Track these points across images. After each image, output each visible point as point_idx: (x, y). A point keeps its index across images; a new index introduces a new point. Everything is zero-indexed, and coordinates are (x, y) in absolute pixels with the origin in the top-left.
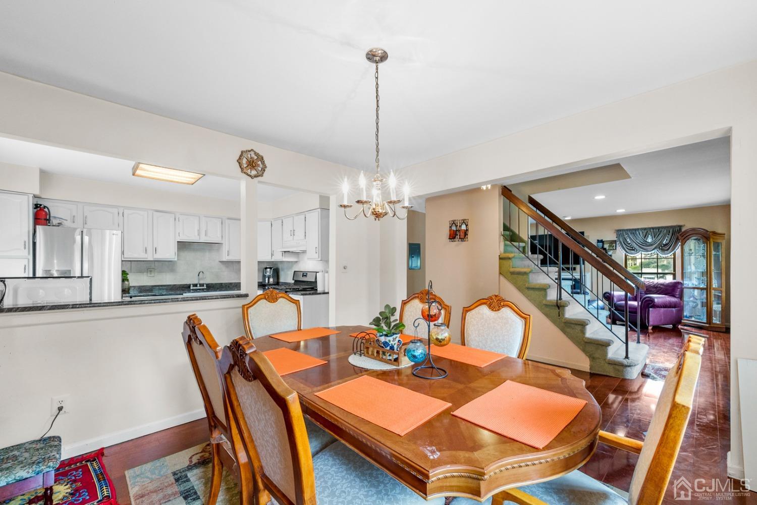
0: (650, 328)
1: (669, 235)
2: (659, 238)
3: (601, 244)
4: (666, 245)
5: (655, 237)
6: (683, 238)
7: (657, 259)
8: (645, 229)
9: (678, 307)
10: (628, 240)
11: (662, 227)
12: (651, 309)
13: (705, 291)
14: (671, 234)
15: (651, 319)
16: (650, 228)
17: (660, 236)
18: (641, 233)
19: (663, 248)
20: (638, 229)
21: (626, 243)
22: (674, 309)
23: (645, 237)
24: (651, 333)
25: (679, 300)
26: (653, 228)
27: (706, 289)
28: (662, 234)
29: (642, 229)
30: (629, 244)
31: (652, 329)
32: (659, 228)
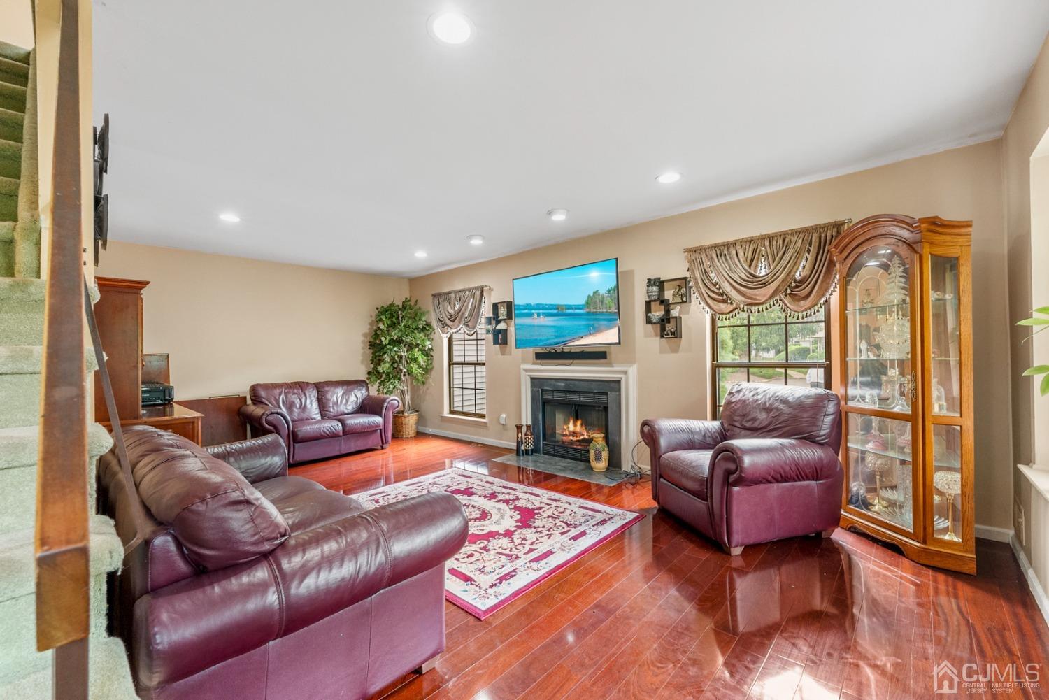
0: (737, 551)
1: (809, 251)
2: (784, 262)
3: (655, 288)
4: (802, 282)
5: (774, 260)
6: (845, 254)
7: (786, 324)
8: (751, 241)
9: (827, 477)
10: (712, 275)
11: (793, 233)
12: (736, 489)
13: (909, 425)
14: (813, 249)
15: (737, 524)
16: (763, 238)
17: (787, 256)
18: (741, 254)
19: (796, 291)
20: (735, 243)
21: (707, 282)
22: (813, 483)
23: (750, 266)
24: (737, 570)
25: (831, 451)
26: (770, 238)
27: (911, 418)
28: (791, 251)
29: (743, 242)
30: (715, 285)
31: (744, 554)
32: (783, 236)
